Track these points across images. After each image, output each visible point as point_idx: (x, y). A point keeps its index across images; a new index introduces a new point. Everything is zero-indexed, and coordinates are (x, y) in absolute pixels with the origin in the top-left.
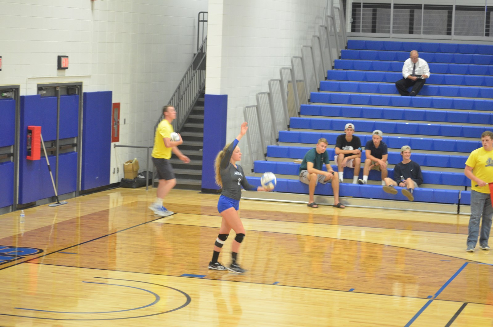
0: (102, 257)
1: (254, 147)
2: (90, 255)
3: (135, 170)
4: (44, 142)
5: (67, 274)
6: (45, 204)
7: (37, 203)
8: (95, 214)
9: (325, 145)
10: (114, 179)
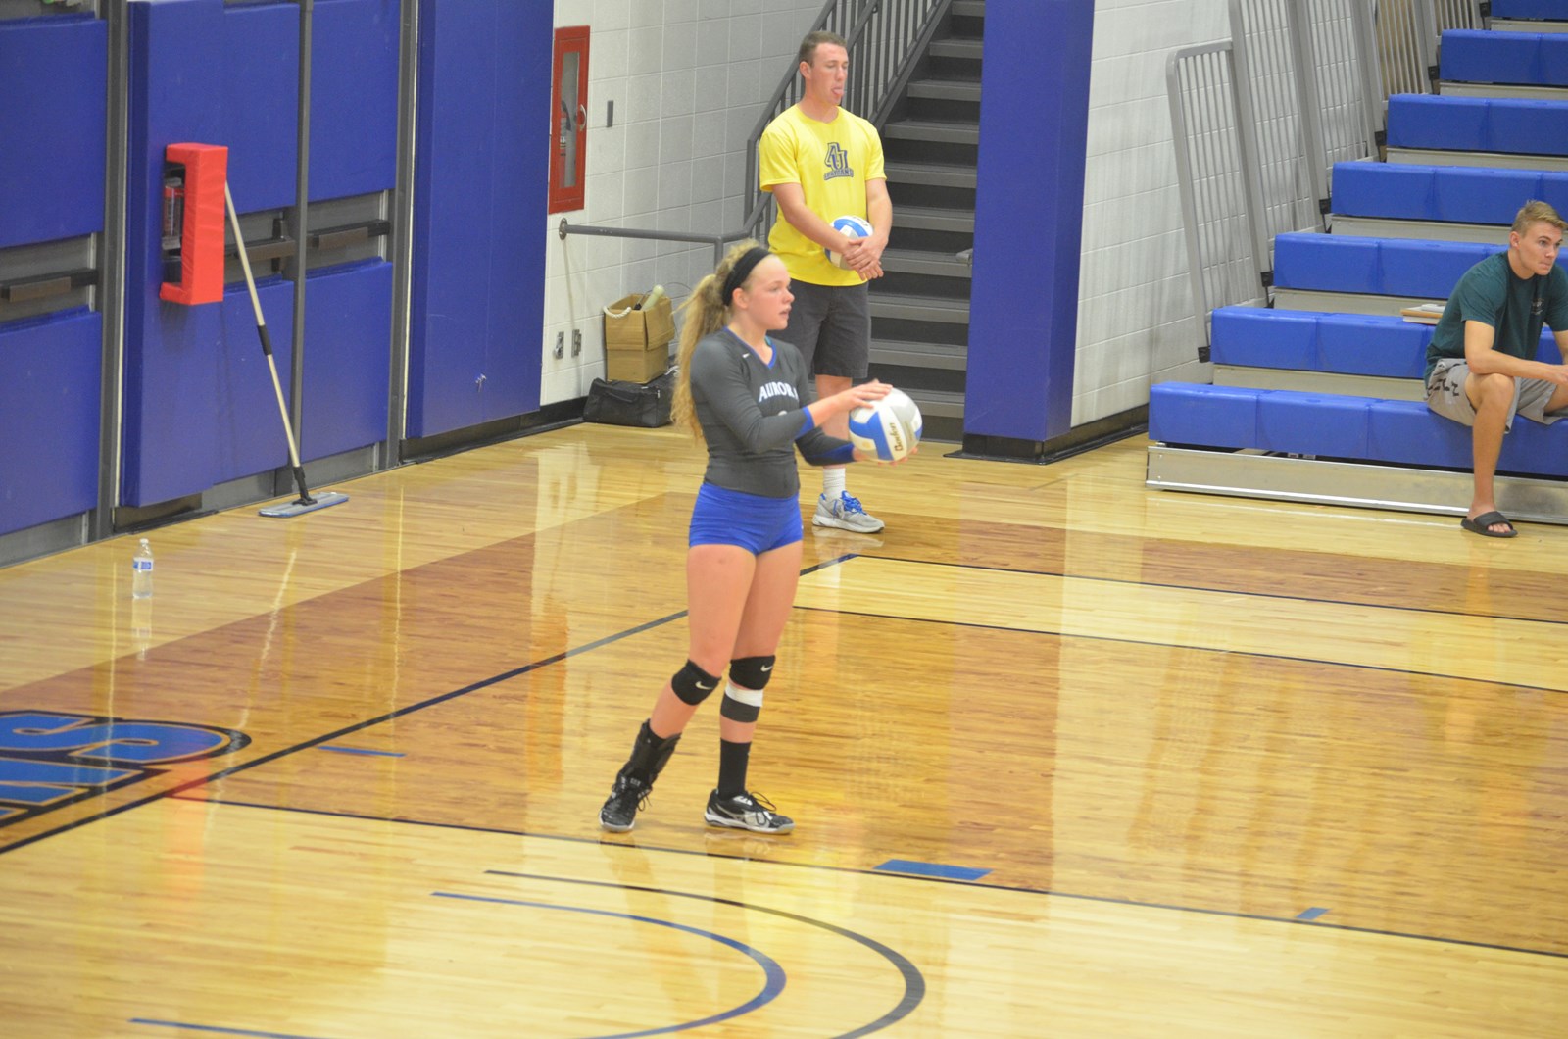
0: (516, 773)
1: (1213, 239)
2: (461, 762)
3: (654, 340)
4: (239, 216)
5: (363, 856)
6: (241, 503)
7: (207, 501)
8: (474, 558)
9: (1554, 235)
10: (558, 383)
